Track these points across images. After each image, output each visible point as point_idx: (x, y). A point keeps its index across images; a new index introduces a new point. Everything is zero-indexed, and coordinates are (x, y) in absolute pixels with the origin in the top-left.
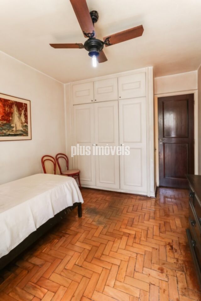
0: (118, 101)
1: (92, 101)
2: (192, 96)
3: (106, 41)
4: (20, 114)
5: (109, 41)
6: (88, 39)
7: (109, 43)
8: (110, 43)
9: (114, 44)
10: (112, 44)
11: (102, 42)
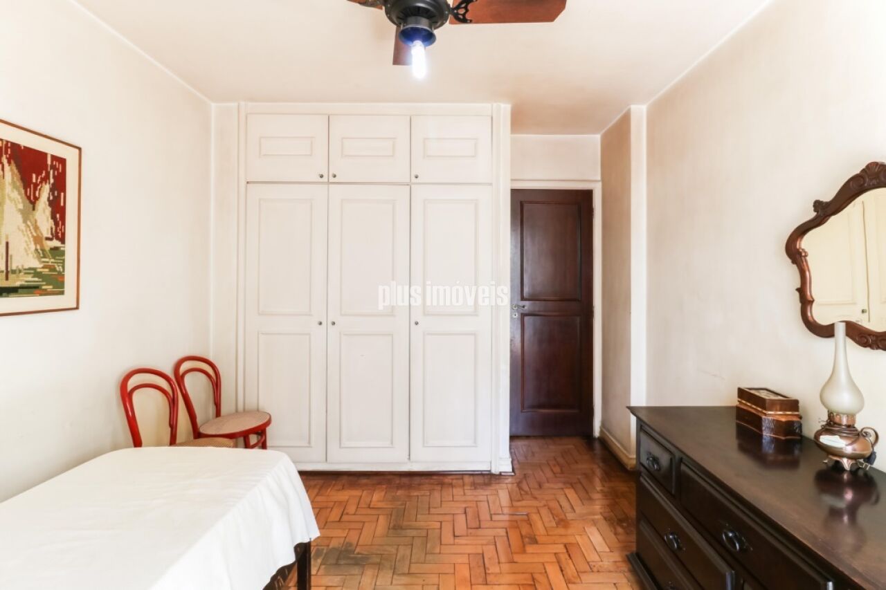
0: (409, 187)
1: (322, 176)
2: (587, 195)
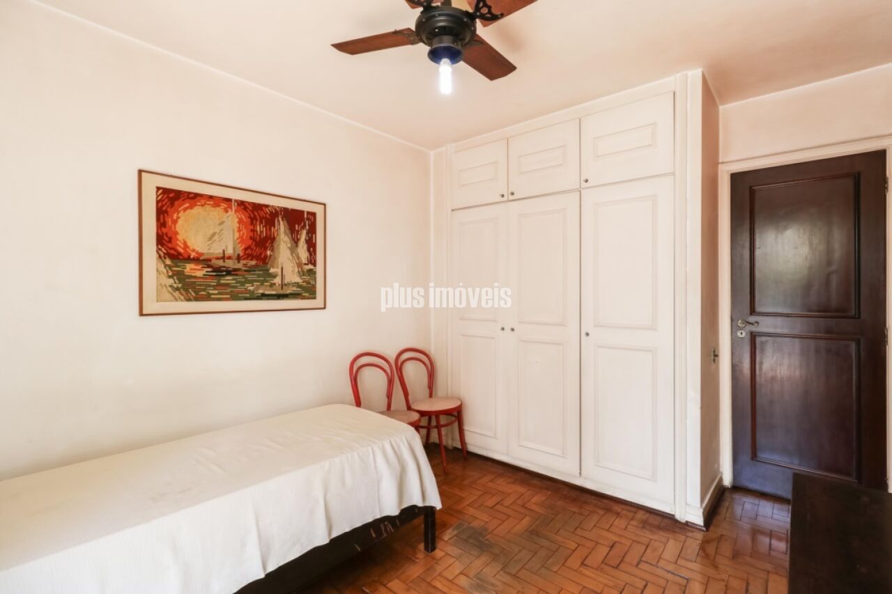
0: (578, 193)
1: (503, 196)
3: (477, 8)
4: (296, 242)
5: (489, 8)
6: (422, 13)
7: (490, 12)
8: (495, 11)
9: (510, 13)
10: (502, 15)
11: (467, 13)
